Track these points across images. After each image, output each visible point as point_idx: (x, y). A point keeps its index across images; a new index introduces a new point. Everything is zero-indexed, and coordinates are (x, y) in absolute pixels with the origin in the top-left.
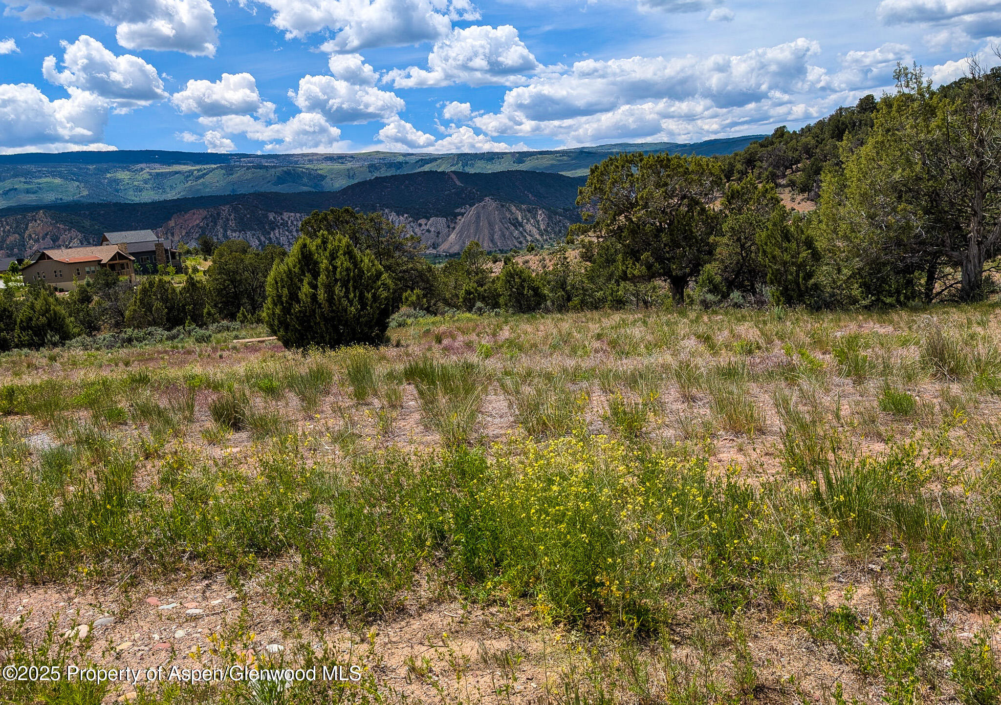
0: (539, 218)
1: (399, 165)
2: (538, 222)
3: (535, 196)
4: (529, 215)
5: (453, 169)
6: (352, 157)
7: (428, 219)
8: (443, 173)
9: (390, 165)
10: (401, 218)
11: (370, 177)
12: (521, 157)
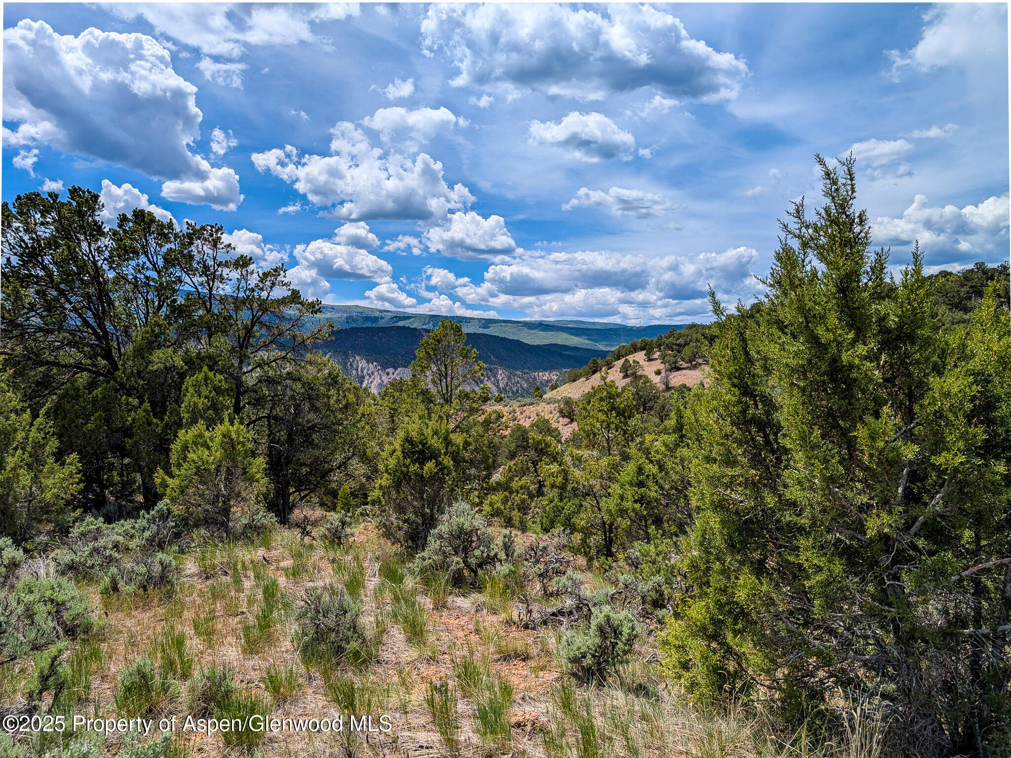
0: (500, 377)
1: (376, 319)
2: (498, 380)
3: (496, 358)
4: (490, 374)
5: (424, 327)
6: (332, 308)
7: (396, 369)
8: (415, 329)
9: (367, 319)
10: (370, 365)
11: (347, 326)
12: (488, 322)
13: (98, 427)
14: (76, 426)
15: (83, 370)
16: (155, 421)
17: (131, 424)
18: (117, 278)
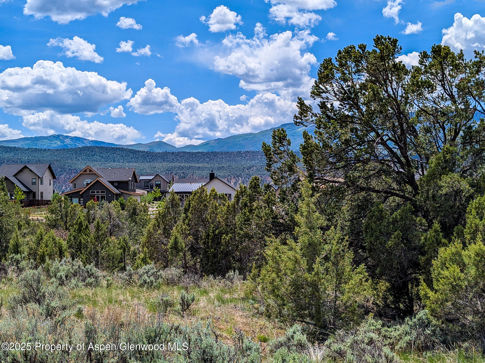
13: (397, 244)
14: (380, 243)
15: (393, 194)
16: (443, 240)
17: (424, 243)
18: (419, 111)
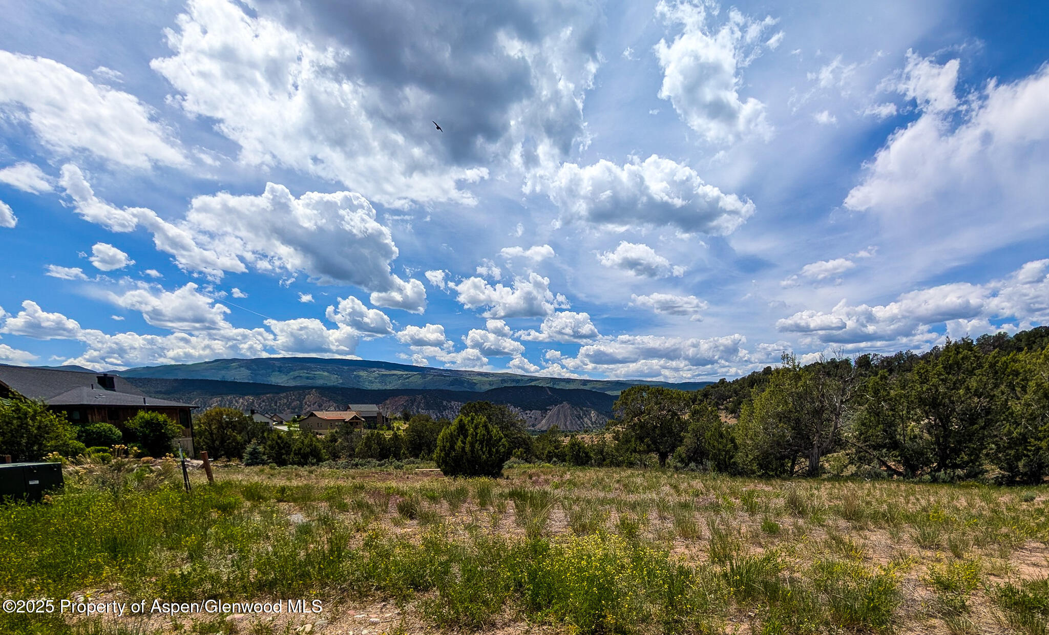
0: (592, 415)
3: (591, 403)
4: (587, 413)
7: (531, 411)
8: (542, 387)
9: (513, 381)
10: (516, 409)
11: (502, 386)
12: (585, 382)
